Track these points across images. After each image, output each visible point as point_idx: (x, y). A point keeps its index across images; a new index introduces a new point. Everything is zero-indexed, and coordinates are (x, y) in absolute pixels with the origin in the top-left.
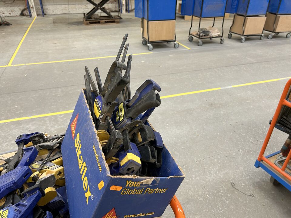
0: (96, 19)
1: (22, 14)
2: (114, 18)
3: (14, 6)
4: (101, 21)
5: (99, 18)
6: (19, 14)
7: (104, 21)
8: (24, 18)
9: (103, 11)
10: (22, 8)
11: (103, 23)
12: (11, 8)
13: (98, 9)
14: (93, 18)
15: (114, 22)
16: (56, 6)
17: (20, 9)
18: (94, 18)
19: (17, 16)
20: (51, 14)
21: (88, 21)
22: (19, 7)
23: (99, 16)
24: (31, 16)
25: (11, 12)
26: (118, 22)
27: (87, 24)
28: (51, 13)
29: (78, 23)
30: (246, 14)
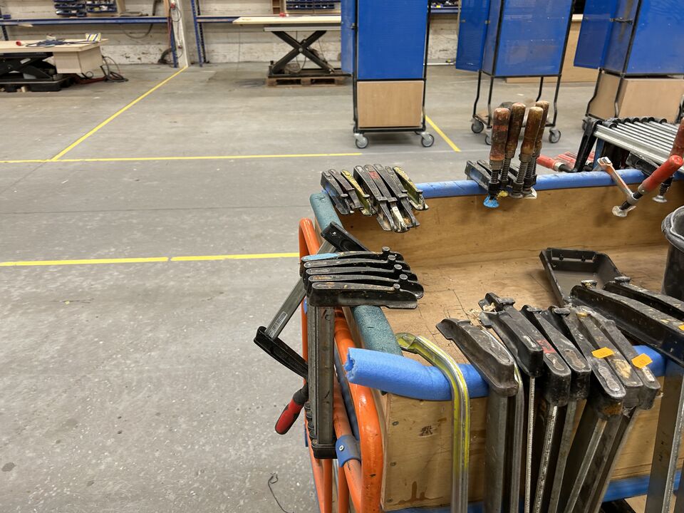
0: (293, 75)
1: (163, 61)
2: (332, 73)
3: (149, 44)
4: (302, 79)
5: (299, 73)
6: (156, 61)
7: (309, 79)
8: (164, 67)
9: (309, 58)
10: (164, 47)
11: (306, 84)
12: (143, 46)
13: (299, 53)
14: (286, 71)
15: (331, 82)
16: (231, 45)
17: (160, 50)
18: (290, 72)
19: (153, 64)
20: (219, 61)
21: (274, 77)
22: (159, 46)
23: (301, 67)
24: (176, 65)
25: (142, 56)
26: (340, 83)
27: (271, 85)
28: (221, 59)
29: (256, 83)
30: (623, 72)
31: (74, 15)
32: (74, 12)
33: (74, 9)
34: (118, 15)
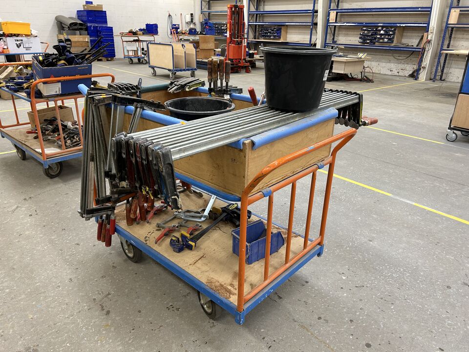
1: (411, 75)
3: (407, 64)
6: (407, 75)
8: (410, 79)
12: (403, 65)
22: (414, 66)
24: (417, 78)
31: (368, 43)
32: (368, 41)
33: (368, 40)
34: (393, 45)
